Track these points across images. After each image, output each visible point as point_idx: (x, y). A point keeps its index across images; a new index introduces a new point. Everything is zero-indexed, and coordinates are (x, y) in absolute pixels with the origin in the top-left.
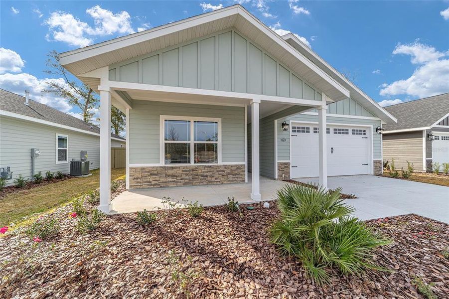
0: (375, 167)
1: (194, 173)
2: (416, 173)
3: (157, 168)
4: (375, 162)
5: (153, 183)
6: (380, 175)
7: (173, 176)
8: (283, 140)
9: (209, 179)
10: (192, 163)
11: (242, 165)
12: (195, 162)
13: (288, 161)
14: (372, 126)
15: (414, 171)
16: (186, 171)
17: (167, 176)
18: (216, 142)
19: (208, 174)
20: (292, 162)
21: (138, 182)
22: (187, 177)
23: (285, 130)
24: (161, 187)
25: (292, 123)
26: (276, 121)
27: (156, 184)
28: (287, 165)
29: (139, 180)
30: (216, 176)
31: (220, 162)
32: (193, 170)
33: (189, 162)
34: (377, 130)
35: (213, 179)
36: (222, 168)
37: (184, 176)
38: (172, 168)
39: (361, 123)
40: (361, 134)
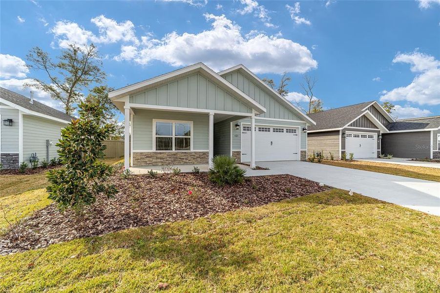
0: (302, 155)
1: (175, 156)
2: (335, 160)
3: (151, 153)
4: (301, 152)
5: (148, 162)
6: (305, 161)
7: (161, 158)
8: (236, 136)
9: (184, 160)
10: (174, 150)
11: (206, 152)
12: (175, 150)
13: (239, 150)
14: (300, 127)
15: (334, 159)
16: (170, 155)
17: (157, 158)
18: (189, 137)
19: (184, 157)
20: (242, 150)
21: (139, 162)
22: (170, 159)
23: (237, 129)
24: (153, 165)
25: (243, 124)
26: (231, 123)
27: (150, 163)
28: (239, 153)
29: (139, 161)
30: (189, 159)
31: (192, 150)
32: (174, 155)
33: (172, 149)
34: (303, 129)
35: (187, 161)
36: (194, 154)
37: (168, 159)
38: (161, 153)
39: (291, 124)
40: (292, 132)
